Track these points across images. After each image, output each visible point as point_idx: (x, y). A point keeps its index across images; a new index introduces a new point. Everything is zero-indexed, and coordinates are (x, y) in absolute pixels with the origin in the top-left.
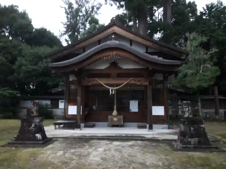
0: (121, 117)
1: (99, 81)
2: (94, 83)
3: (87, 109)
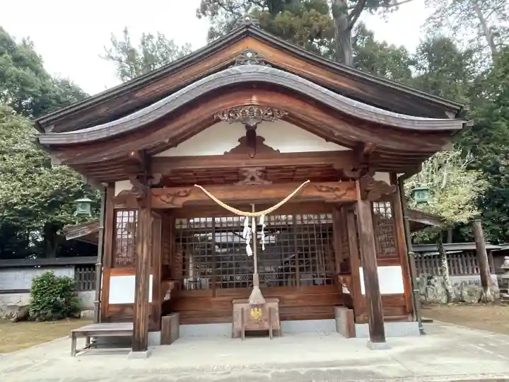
0: (274, 304)
1: (208, 194)
2: (192, 197)
3: (171, 284)
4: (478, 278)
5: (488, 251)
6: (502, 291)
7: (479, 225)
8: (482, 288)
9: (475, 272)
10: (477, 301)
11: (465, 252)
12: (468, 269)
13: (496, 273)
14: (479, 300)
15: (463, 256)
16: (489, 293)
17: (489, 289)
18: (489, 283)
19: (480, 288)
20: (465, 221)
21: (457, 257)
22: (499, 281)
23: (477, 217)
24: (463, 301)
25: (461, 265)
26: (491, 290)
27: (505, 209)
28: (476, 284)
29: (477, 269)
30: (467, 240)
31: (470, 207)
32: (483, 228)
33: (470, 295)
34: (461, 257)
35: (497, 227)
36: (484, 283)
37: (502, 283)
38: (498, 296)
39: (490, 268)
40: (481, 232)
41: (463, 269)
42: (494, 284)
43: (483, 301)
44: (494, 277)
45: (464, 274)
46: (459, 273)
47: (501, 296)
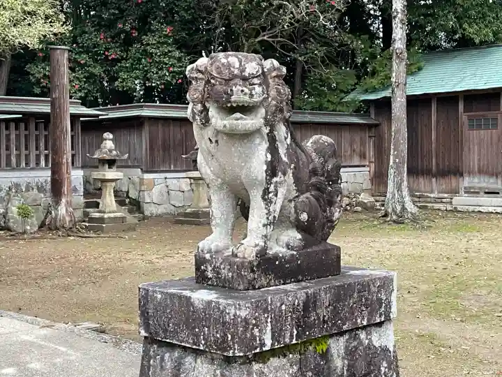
4: (45, 175)
5: (74, 118)
6: (88, 205)
7: (62, 57)
8: (50, 200)
9: (43, 163)
10: (36, 229)
11: (27, 117)
12: (27, 156)
13: (83, 167)
14: (42, 226)
15: (22, 126)
16: (62, 210)
17: (64, 200)
18: (65, 189)
19: (45, 199)
20: (33, 43)
21: (7, 128)
22: (86, 182)
23: (60, 39)
24: (9, 229)
25: (13, 147)
26: (69, 204)
27: (118, 34)
28: (41, 189)
29: (47, 157)
30: (37, 91)
31: (51, 12)
32: (72, 69)
33: (25, 214)
34: (17, 128)
35: (97, 70)
36: (57, 188)
37: (91, 188)
38: (79, 214)
39: (73, 156)
40: (65, 75)
41: (18, 156)
42: (75, 190)
43: (48, 227)
44: (76, 176)
45: (18, 168)
46: (8, 164)
47: (86, 214)
